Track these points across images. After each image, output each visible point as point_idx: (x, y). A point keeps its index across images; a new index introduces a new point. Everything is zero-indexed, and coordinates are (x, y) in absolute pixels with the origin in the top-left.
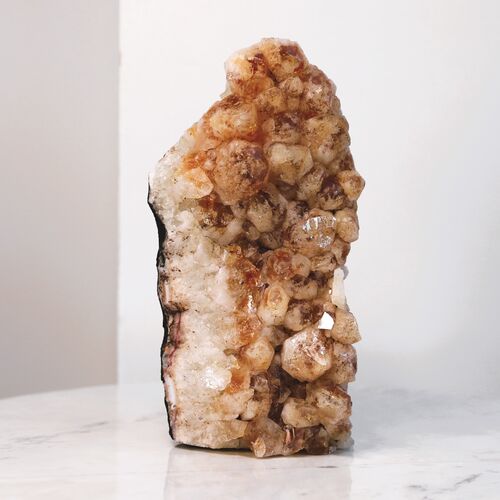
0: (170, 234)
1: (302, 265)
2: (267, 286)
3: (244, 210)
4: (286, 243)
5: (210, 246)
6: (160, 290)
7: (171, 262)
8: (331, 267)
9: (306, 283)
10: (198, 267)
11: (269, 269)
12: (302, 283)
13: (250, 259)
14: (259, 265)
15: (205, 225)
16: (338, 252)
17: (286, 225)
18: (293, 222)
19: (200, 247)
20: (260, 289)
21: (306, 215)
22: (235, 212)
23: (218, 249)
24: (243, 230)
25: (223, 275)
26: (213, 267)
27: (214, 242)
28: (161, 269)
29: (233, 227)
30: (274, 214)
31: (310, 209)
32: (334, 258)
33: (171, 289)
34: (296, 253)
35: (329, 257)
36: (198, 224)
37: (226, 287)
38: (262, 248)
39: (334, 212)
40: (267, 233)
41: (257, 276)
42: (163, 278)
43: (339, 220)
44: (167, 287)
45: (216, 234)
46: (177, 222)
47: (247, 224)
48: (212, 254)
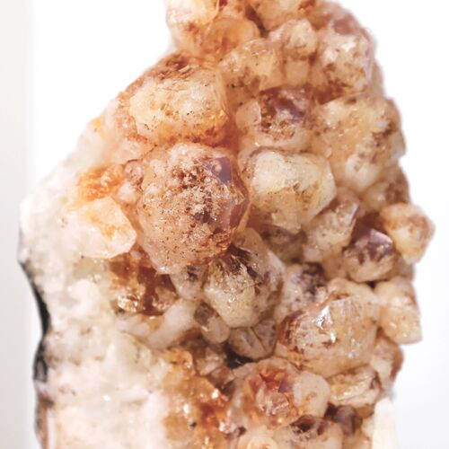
0: (56, 322)
1: (314, 395)
2: (242, 431)
3: (198, 284)
4: (282, 349)
5: (133, 350)
6: (40, 425)
7: (59, 374)
8: (369, 397)
9: (320, 431)
10: (108, 388)
11: (246, 399)
12: (313, 431)
13: (209, 377)
14: (227, 389)
15: (121, 311)
16: (383, 368)
17: (282, 312)
18: (295, 308)
19: (111, 351)
20: (229, 436)
21: (322, 295)
22: (180, 288)
23: (146, 354)
24: (196, 324)
25: (156, 407)
26: (137, 390)
27: (141, 341)
28: (42, 387)
29: (177, 317)
30: (257, 292)
31: (328, 280)
32: (377, 379)
33: (59, 427)
34: (301, 368)
35: (366, 377)
36: (108, 305)
37: (160, 432)
38: (233, 357)
39: (372, 285)
40: (244, 329)
41: (223, 410)
42: (45, 403)
43: (384, 302)
44: (51, 422)
45: (143, 328)
46: (69, 301)
47: (204, 310)
48: (135, 365)
